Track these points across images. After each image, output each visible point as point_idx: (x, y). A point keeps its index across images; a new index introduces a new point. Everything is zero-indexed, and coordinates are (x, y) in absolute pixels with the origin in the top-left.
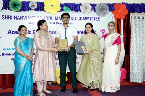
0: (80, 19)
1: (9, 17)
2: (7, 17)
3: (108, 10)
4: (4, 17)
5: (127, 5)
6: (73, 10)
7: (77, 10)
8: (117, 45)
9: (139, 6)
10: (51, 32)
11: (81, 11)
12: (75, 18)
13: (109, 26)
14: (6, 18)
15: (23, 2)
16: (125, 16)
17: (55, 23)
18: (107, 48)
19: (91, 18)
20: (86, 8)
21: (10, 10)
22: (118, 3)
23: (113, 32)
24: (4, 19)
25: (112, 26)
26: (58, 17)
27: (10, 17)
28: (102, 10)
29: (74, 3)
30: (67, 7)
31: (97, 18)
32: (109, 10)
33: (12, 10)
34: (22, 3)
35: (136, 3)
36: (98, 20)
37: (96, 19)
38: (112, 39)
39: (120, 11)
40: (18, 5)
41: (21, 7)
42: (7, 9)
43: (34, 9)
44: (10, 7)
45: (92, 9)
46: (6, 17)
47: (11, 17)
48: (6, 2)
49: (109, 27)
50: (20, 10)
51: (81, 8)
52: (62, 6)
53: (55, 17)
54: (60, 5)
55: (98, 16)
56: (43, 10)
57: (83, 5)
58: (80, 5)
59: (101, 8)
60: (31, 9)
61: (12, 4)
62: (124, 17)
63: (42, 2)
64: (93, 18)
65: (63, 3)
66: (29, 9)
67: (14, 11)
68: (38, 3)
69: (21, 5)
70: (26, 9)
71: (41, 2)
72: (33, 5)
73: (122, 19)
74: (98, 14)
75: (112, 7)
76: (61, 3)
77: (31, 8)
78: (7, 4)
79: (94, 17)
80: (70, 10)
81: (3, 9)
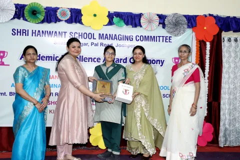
0: (139, 38)
1: (23, 32)
2: (20, 32)
3: (186, 26)
4: (15, 32)
5: (218, 19)
6: (130, 23)
7: (135, 23)
8: (194, 84)
9: (237, 21)
10: (91, 58)
11: (141, 26)
12: (131, 37)
13: (181, 52)
14: (19, 34)
15: (47, 7)
16: (214, 36)
17: (99, 44)
18: (177, 88)
19: (158, 38)
20: (150, 21)
21: (26, 20)
22: (202, 15)
23: (186, 61)
24: (15, 34)
25: (185, 52)
26: (103, 34)
27: (25, 33)
28: (176, 25)
29: (131, 13)
30: (118, 18)
31: (168, 38)
32: (188, 25)
33: (29, 20)
34: (45, 9)
35: (232, 15)
36: (169, 42)
37: (166, 39)
38: (185, 74)
39: (205, 28)
40: (40, 13)
41: (45, 17)
42: (22, 18)
43: (64, 19)
44: (25, 16)
45: (160, 23)
46: (18, 32)
47: (27, 33)
48: (19, 7)
49: (180, 54)
50: (43, 22)
51: (142, 21)
52: (111, 16)
53: (100, 34)
54: (107, 14)
55: (169, 35)
56: (80, 22)
57: (145, 16)
58: (140, 15)
59: (174, 21)
60: (60, 20)
61: (29, 11)
62: (212, 39)
63: (79, 8)
64: (161, 38)
65: (112, 11)
66: (57, 20)
67: (33, 22)
68: (72, 10)
69: (44, 13)
70: (52, 20)
71: (77, 9)
72: (64, 14)
73: (208, 41)
74: (168, 32)
75: (192, 20)
76: (109, 12)
77: (60, 18)
78: (21, 11)
79: (163, 37)
80: (123, 24)
81: (14, 18)
